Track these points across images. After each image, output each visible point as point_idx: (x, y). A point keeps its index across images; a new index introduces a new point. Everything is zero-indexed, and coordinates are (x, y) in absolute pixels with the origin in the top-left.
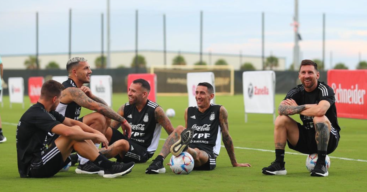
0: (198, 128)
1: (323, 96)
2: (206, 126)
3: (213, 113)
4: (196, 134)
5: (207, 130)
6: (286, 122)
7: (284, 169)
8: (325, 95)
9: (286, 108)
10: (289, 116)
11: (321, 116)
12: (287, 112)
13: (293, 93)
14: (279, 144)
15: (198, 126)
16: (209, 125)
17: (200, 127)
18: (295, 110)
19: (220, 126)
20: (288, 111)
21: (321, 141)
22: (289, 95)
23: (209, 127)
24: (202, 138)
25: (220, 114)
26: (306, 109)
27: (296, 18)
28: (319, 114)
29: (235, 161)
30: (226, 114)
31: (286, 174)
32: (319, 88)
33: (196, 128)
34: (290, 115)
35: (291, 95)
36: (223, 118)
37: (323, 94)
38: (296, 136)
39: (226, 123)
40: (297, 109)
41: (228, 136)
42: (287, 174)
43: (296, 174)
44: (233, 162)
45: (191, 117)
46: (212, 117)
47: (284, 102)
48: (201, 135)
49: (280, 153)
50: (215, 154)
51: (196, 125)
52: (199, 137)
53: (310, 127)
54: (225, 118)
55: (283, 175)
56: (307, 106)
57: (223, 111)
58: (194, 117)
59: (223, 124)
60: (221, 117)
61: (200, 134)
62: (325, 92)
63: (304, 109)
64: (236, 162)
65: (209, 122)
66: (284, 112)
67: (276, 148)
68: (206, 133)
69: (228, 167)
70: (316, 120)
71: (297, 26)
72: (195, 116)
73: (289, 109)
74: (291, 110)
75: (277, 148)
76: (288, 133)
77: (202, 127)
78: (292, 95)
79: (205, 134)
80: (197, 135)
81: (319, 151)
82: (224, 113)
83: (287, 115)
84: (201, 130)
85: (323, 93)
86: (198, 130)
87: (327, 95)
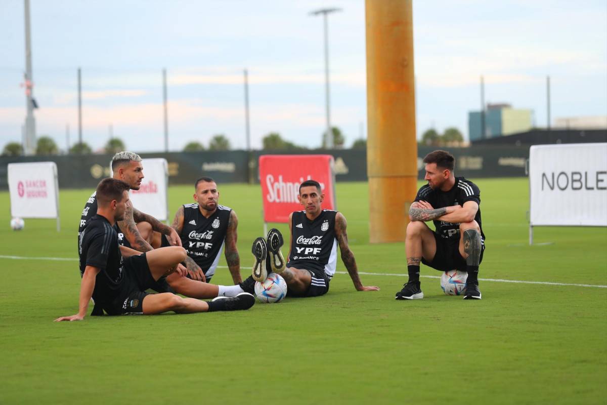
0: (305, 241)
1: (468, 195)
2: (316, 238)
3: (326, 222)
4: (302, 249)
5: (317, 243)
6: (422, 230)
7: (421, 292)
8: (470, 194)
9: (420, 212)
10: (425, 222)
11: (470, 222)
12: (422, 217)
13: (426, 192)
14: (413, 259)
15: (305, 239)
16: (321, 237)
17: (309, 239)
18: (433, 215)
19: (337, 239)
20: (423, 215)
21: (473, 252)
22: (421, 194)
23: (320, 239)
24: (311, 254)
25: (337, 223)
26: (447, 214)
27: (28, 75)
28: (467, 219)
29: (360, 283)
30: (345, 223)
31: (422, 297)
32: (458, 186)
33: (303, 241)
34: (427, 221)
35: (424, 194)
36: (341, 229)
37: (467, 194)
38: (432, 249)
39: (345, 235)
40: (435, 214)
41: (348, 251)
42: (424, 298)
43: (434, 297)
44: (357, 285)
45: (297, 226)
46: (325, 227)
47: (416, 205)
48: (309, 250)
49: (413, 271)
50: (328, 275)
51: (303, 236)
52: (306, 253)
53: (448, 235)
54: (343, 228)
55: (420, 299)
56: (448, 209)
57: (340, 219)
58: (300, 226)
59: (341, 236)
60: (337, 227)
61: (307, 249)
62: (469, 191)
63: (445, 213)
64: (361, 285)
65: (320, 233)
66: (417, 218)
67: (408, 264)
68: (316, 247)
69: (350, 292)
70: (465, 227)
71: (30, 88)
72: (301, 224)
73: (424, 213)
74: (427, 215)
75: (411, 264)
76: (423, 244)
77: (311, 239)
78: (426, 194)
79: (315, 249)
80: (304, 250)
81: (470, 266)
82: (342, 221)
83: (422, 221)
84: (309, 243)
85: (466, 192)
86: (305, 243)
87: (473, 194)
